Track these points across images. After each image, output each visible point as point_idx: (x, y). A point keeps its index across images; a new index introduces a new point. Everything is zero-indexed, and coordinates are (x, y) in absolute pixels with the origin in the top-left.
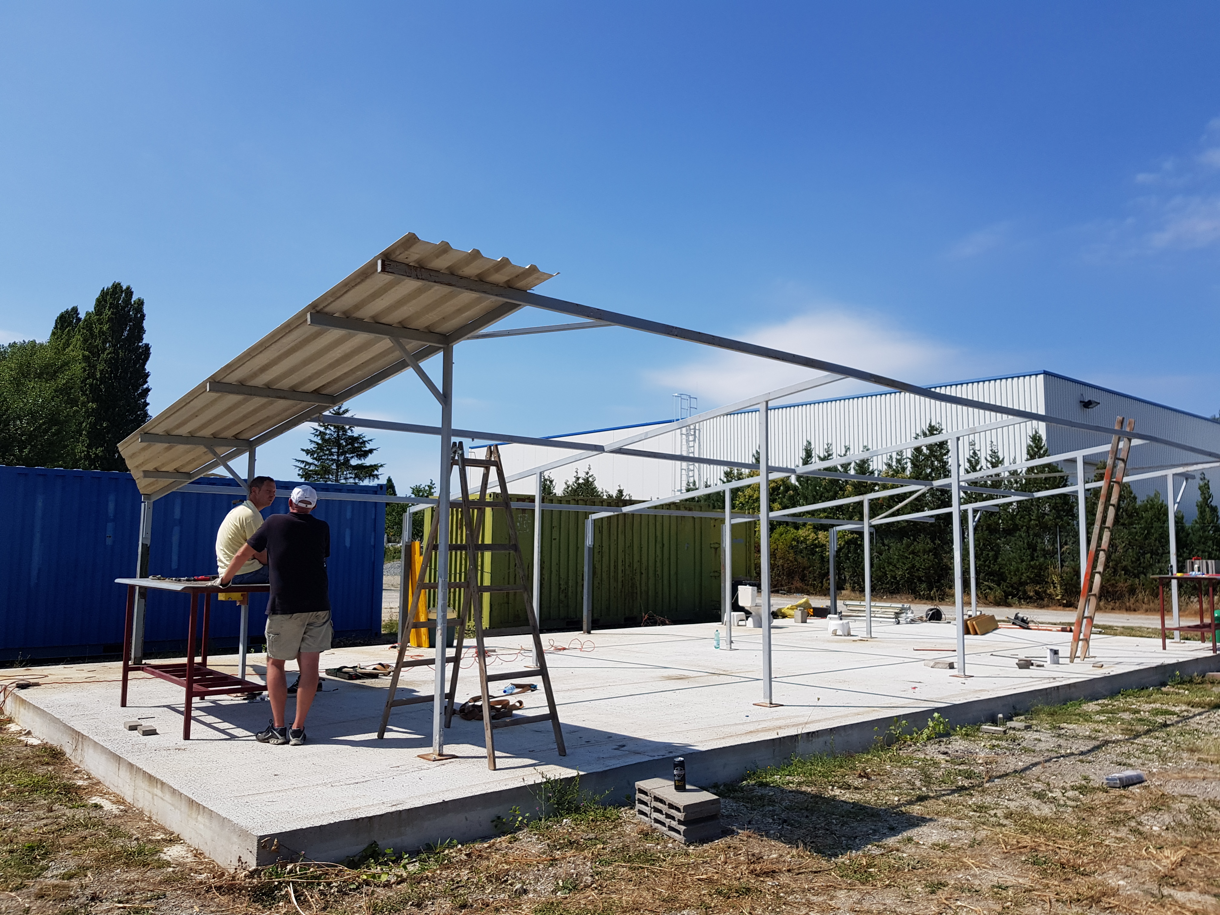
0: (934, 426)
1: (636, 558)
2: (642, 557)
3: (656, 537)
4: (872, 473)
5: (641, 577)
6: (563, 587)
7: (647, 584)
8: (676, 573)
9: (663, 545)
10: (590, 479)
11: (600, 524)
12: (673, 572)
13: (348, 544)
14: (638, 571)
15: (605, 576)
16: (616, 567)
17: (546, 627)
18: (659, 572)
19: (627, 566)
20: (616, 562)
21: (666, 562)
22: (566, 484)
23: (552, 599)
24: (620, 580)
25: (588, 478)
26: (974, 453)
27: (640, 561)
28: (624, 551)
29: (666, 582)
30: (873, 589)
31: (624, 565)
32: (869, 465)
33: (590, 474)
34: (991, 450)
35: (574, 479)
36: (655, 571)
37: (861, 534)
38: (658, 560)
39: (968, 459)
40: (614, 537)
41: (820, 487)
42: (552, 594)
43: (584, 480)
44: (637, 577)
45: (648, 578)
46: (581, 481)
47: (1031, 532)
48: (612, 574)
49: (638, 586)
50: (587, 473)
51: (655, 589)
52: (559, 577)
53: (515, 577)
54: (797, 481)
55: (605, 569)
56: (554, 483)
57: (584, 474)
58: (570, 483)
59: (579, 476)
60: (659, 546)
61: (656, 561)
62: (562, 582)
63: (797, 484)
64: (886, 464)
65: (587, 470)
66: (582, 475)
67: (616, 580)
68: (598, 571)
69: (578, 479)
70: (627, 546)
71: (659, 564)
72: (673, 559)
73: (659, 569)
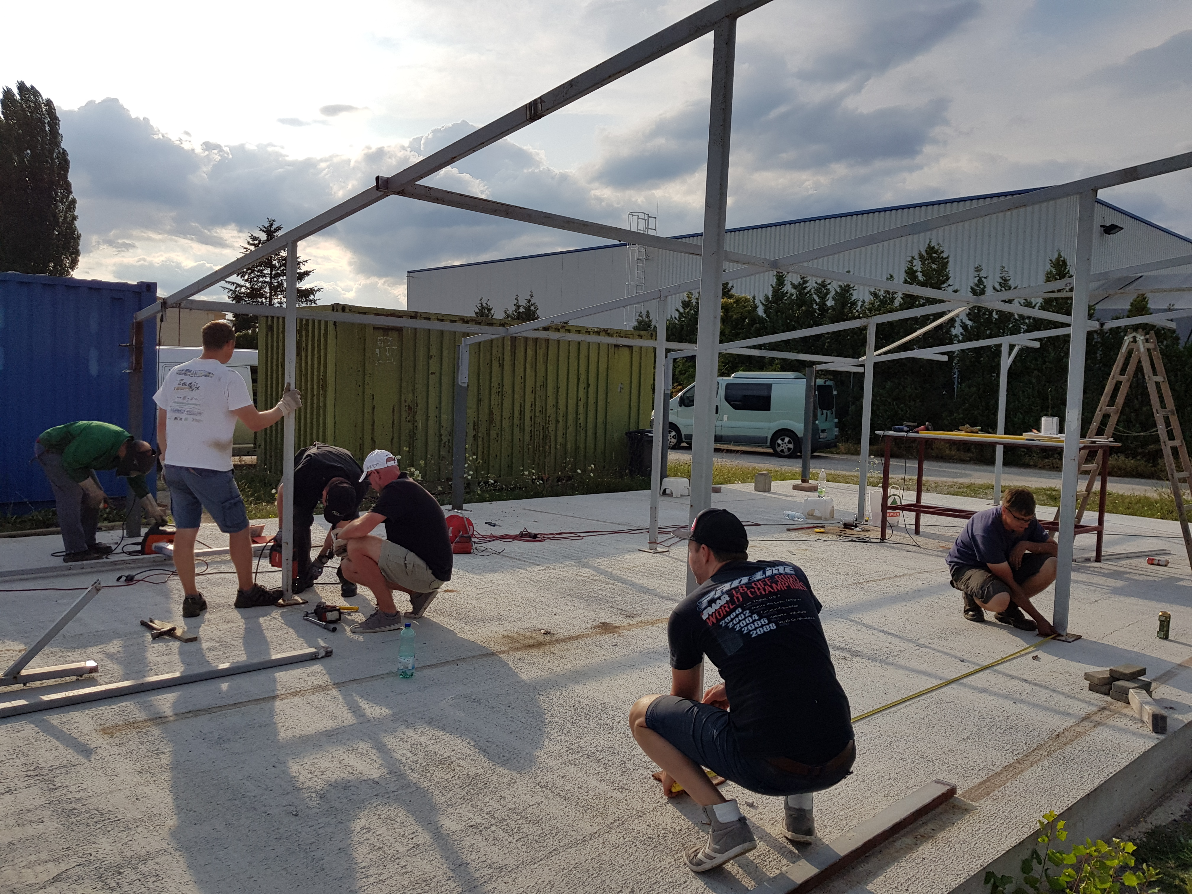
0: (934, 247)
5: (556, 427)
6: (444, 439)
7: (565, 434)
8: (605, 422)
9: (588, 385)
12: (600, 419)
14: (553, 416)
16: (522, 412)
18: (582, 420)
20: (522, 406)
21: (591, 407)
22: (506, 313)
24: (527, 429)
25: (529, 306)
26: (980, 281)
27: (556, 405)
28: (534, 392)
33: (532, 302)
34: (1002, 278)
35: (514, 308)
39: (972, 288)
43: (524, 308)
44: (552, 427)
46: (522, 310)
48: (516, 422)
49: (553, 437)
50: (529, 301)
51: (576, 442)
55: (506, 414)
57: (525, 302)
59: (520, 304)
60: (582, 386)
61: (577, 407)
63: (764, 316)
64: (871, 293)
65: (529, 297)
69: (518, 307)
71: (581, 410)
72: (601, 403)
73: (582, 416)
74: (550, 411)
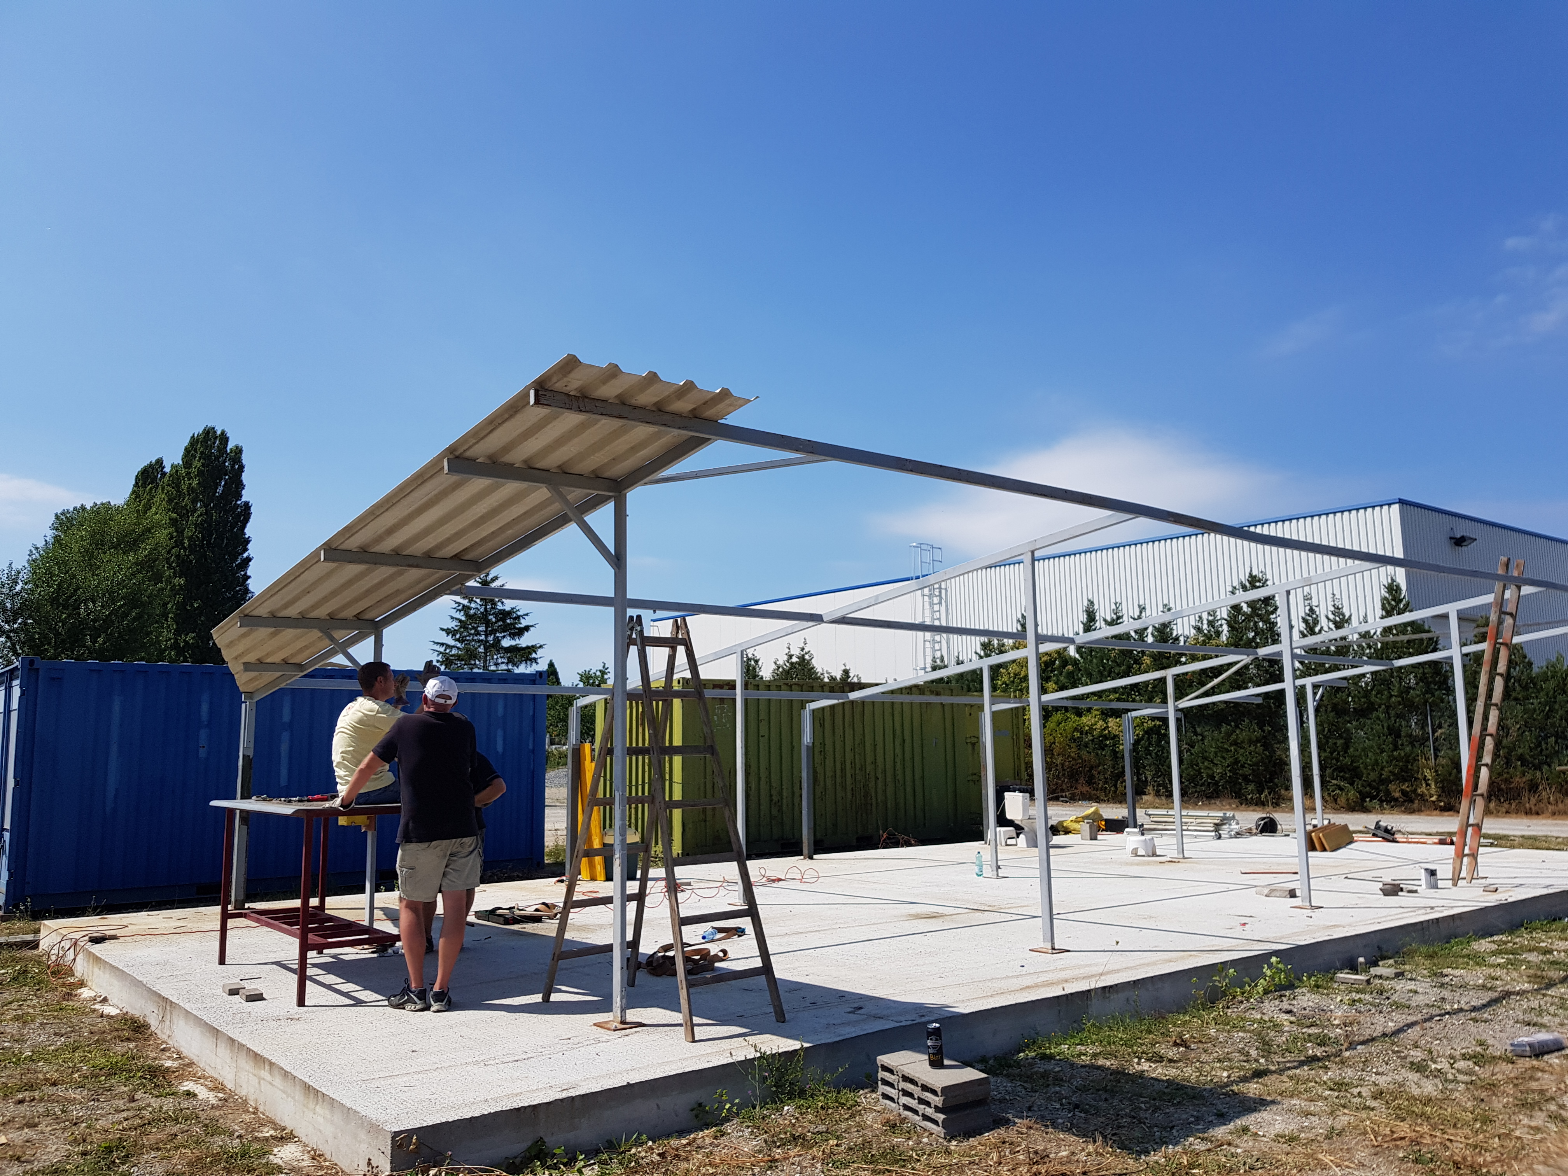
0: (1256, 576)
1: (870, 758)
2: (878, 757)
3: (894, 731)
4: (1177, 639)
5: (876, 783)
6: (775, 798)
7: (885, 791)
8: (923, 777)
9: (904, 741)
10: (807, 657)
11: (821, 716)
12: (918, 776)
13: (500, 748)
14: (872, 774)
15: (829, 783)
16: (843, 770)
17: (755, 852)
18: (900, 777)
19: (858, 768)
20: (843, 763)
21: (908, 763)
22: (775, 663)
23: (762, 814)
24: (849, 788)
25: (803, 655)
26: (1311, 610)
27: (875, 762)
28: (853, 750)
29: (909, 790)
30: (1184, 793)
31: (853, 767)
32: (1172, 629)
33: (806, 650)
34: (1334, 606)
35: (786, 658)
36: (895, 775)
37: (1165, 720)
38: (898, 760)
39: (1303, 618)
40: (839, 731)
41: (1108, 660)
42: (762, 807)
43: (798, 658)
44: (872, 784)
45: (886, 785)
46: (794, 659)
47: (1392, 713)
48: (839, 780)
49: (873, 795)
50: (803, 649)
51: (896, 799)
52: (771, 786)
53: (713, 786)
54: (1078, 652)
55: (829, 774)
56: (760, 663)
57: (799, 650)
58: (780, 662)
59: (792, 653)
60: (898, 742)
61: (895, 762)
62: (774, 792)
63: (1077, 656)
64: (1194, 628)
65: (802, 645)
66: (796, 652)
67: (844, 788)
68: (821, 777)
69: (791, 656)
70: (857, 743)
71: (899, 766)
72: (917, 759)
73: (899, 773)
74: (869, 768)
